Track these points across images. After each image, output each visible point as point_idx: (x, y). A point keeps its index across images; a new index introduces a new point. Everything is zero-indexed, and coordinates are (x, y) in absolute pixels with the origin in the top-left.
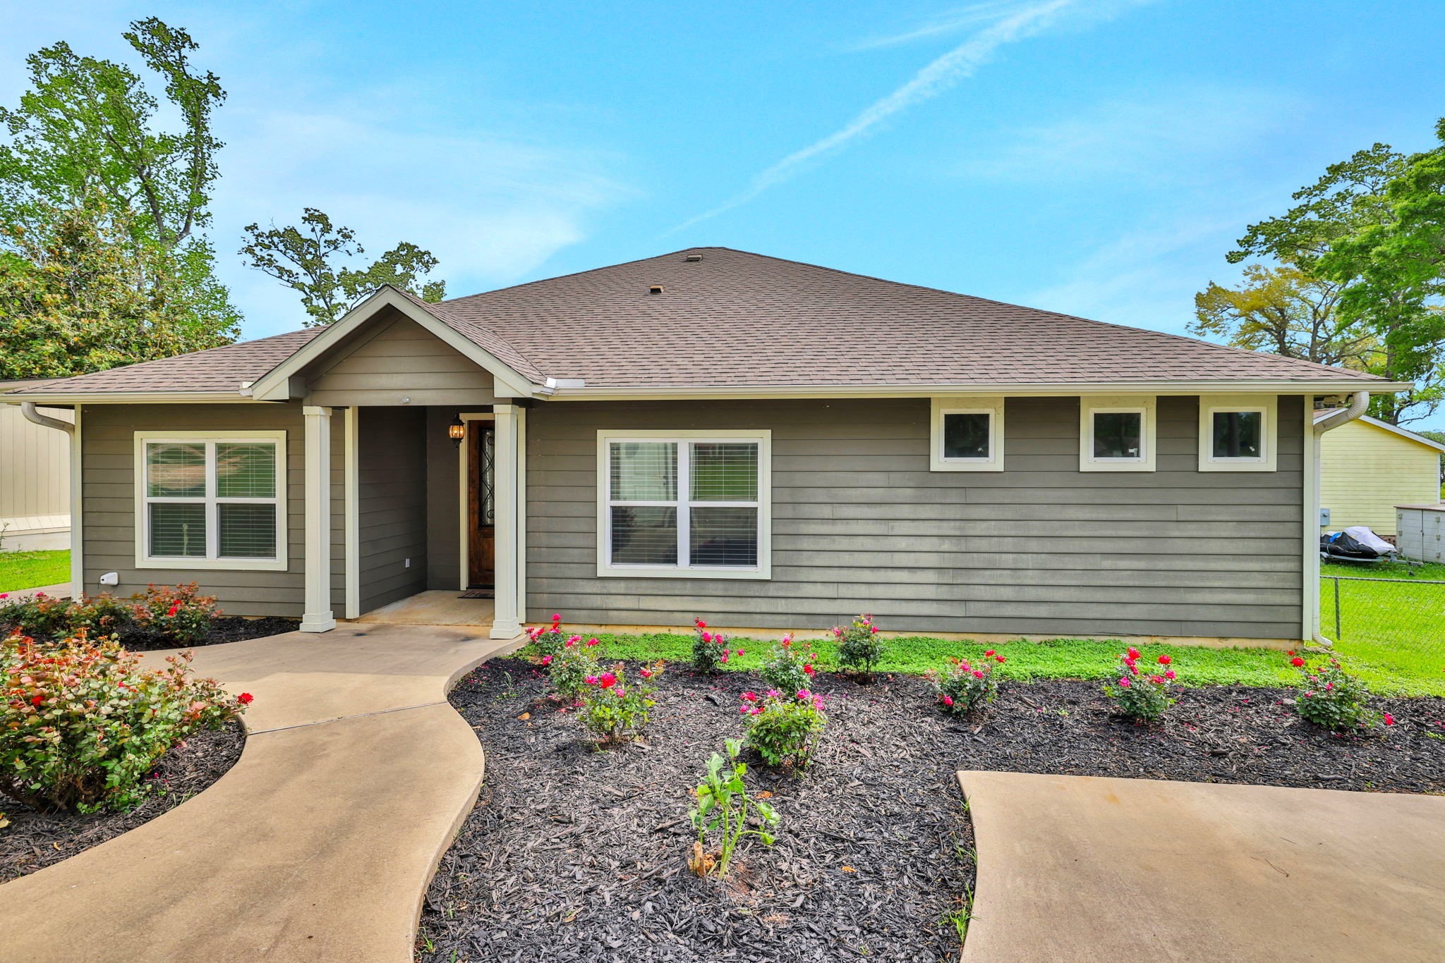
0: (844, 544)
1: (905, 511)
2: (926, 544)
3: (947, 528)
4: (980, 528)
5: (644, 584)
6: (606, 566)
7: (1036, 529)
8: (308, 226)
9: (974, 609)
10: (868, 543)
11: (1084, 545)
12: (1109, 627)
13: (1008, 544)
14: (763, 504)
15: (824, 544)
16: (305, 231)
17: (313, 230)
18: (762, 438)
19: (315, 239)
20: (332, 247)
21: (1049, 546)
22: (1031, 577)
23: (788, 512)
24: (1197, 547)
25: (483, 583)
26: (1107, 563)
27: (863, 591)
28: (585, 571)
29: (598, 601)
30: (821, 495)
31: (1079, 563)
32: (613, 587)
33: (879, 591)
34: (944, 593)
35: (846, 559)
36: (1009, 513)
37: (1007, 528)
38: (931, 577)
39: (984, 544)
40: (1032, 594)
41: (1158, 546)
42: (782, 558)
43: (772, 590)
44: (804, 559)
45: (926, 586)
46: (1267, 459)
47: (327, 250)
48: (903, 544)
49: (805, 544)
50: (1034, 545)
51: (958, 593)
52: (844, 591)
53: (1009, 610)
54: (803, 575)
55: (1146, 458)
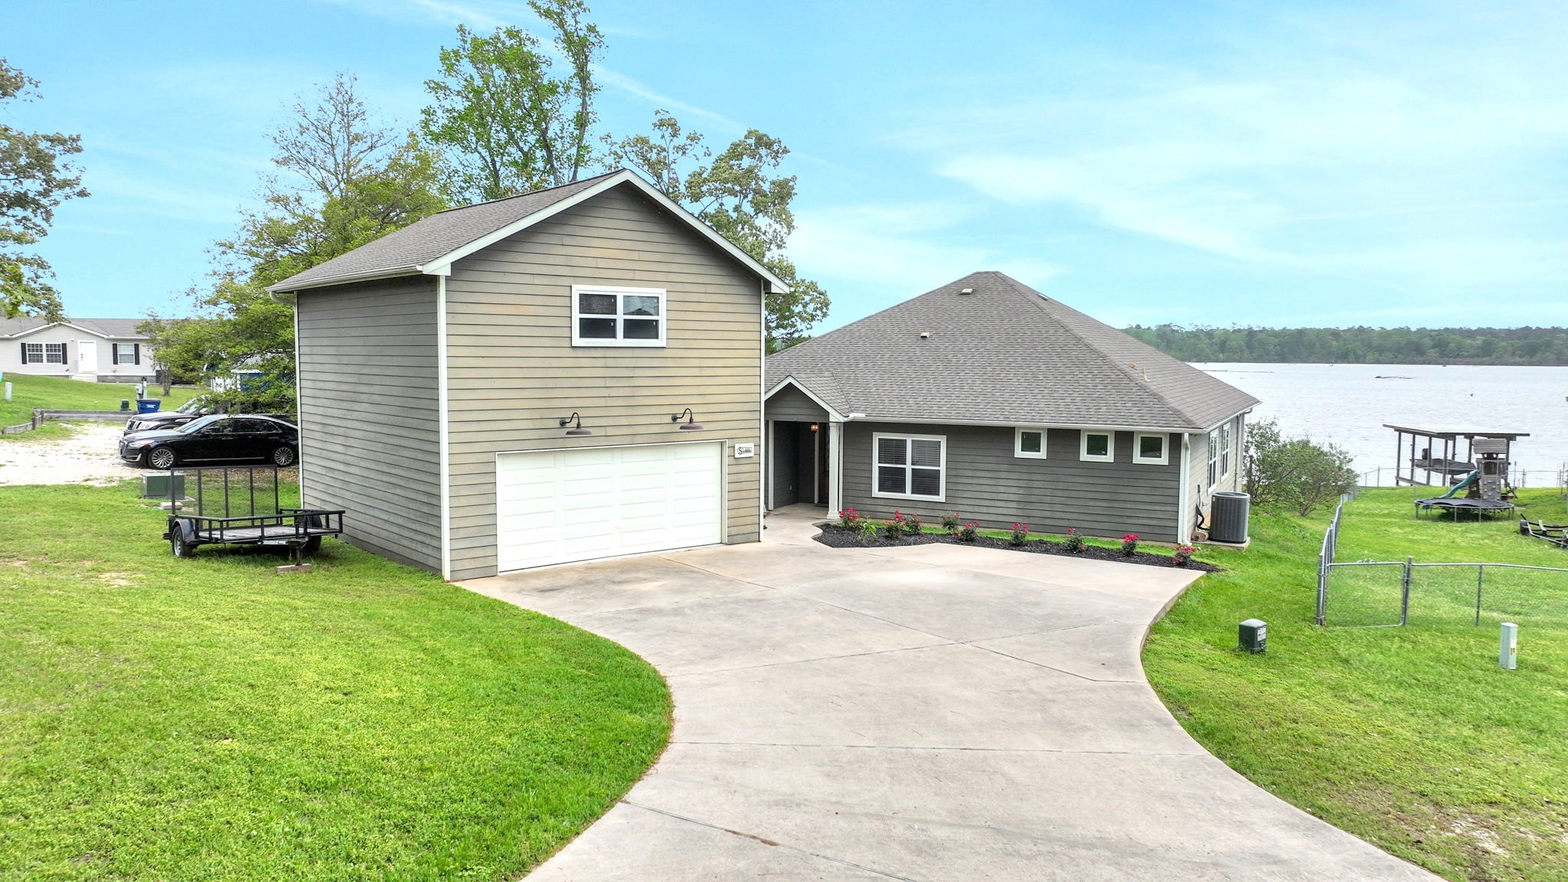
0: (978, 488)
1: (1004, 475)
2: (1013, 490)
3: (1021, 484)
4: (1036, 484)
5: (892, 501)
6: (876, 492)
7: (1061, 486)
8: (658, 133)
9: (1032, 521)
10: (987, 489)
11: (1082, 494)
12: (1092, 532)
13: (1048, 492)
14: (942, 468)
15: (969, 488)
16: (655, 138)
17: (663, 137)
18: (942, 440)
19: (664, 146)
20: (681, 153)
21: (1066, 494)
22: (1057, 507)
23: (953, 473)
24: (1132, 497)
25: (824, 502)
26: (1092, 503)
27: (985, 510)
28: (867, 494)
29: (873, 508)
30: (967, 466)
31: (1078, 502)
32: (879, 502)
33: (991, 510)
34: (1019, 512)
35: (978, 495)
36: (1049, 478)
37: (1048, 485)
38: (1014, 505)
39: (1037, 492)
40: (1058, 515)
41: (1114, 497)
42: (951, 493)
43: (946, 507)
44: (960, 494)
45: (1011, 509)
46: (1164, 460)
47: (676, 156)
48: (1002, 489)
49: (960, 487)
50: (1059, 493)
51: (1026, 513)
52: (977, 509)
53: (1048, 522)
54: (959, 501)
55: (1109, 457)
